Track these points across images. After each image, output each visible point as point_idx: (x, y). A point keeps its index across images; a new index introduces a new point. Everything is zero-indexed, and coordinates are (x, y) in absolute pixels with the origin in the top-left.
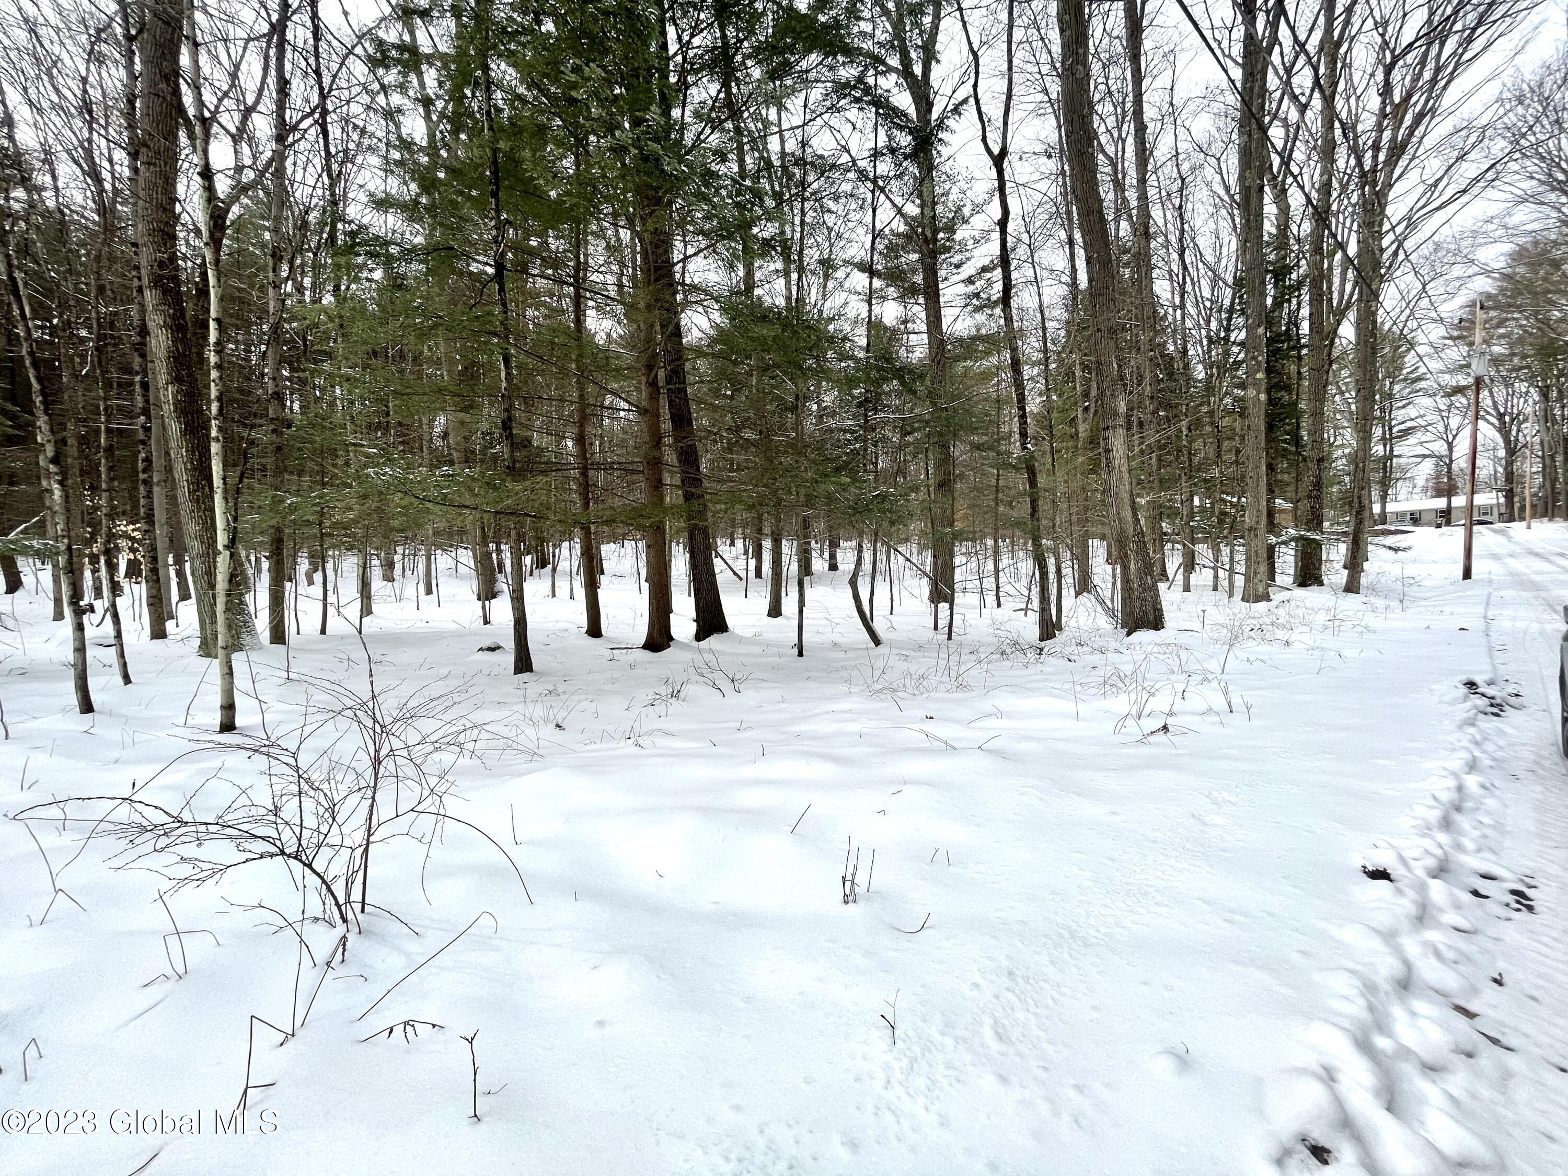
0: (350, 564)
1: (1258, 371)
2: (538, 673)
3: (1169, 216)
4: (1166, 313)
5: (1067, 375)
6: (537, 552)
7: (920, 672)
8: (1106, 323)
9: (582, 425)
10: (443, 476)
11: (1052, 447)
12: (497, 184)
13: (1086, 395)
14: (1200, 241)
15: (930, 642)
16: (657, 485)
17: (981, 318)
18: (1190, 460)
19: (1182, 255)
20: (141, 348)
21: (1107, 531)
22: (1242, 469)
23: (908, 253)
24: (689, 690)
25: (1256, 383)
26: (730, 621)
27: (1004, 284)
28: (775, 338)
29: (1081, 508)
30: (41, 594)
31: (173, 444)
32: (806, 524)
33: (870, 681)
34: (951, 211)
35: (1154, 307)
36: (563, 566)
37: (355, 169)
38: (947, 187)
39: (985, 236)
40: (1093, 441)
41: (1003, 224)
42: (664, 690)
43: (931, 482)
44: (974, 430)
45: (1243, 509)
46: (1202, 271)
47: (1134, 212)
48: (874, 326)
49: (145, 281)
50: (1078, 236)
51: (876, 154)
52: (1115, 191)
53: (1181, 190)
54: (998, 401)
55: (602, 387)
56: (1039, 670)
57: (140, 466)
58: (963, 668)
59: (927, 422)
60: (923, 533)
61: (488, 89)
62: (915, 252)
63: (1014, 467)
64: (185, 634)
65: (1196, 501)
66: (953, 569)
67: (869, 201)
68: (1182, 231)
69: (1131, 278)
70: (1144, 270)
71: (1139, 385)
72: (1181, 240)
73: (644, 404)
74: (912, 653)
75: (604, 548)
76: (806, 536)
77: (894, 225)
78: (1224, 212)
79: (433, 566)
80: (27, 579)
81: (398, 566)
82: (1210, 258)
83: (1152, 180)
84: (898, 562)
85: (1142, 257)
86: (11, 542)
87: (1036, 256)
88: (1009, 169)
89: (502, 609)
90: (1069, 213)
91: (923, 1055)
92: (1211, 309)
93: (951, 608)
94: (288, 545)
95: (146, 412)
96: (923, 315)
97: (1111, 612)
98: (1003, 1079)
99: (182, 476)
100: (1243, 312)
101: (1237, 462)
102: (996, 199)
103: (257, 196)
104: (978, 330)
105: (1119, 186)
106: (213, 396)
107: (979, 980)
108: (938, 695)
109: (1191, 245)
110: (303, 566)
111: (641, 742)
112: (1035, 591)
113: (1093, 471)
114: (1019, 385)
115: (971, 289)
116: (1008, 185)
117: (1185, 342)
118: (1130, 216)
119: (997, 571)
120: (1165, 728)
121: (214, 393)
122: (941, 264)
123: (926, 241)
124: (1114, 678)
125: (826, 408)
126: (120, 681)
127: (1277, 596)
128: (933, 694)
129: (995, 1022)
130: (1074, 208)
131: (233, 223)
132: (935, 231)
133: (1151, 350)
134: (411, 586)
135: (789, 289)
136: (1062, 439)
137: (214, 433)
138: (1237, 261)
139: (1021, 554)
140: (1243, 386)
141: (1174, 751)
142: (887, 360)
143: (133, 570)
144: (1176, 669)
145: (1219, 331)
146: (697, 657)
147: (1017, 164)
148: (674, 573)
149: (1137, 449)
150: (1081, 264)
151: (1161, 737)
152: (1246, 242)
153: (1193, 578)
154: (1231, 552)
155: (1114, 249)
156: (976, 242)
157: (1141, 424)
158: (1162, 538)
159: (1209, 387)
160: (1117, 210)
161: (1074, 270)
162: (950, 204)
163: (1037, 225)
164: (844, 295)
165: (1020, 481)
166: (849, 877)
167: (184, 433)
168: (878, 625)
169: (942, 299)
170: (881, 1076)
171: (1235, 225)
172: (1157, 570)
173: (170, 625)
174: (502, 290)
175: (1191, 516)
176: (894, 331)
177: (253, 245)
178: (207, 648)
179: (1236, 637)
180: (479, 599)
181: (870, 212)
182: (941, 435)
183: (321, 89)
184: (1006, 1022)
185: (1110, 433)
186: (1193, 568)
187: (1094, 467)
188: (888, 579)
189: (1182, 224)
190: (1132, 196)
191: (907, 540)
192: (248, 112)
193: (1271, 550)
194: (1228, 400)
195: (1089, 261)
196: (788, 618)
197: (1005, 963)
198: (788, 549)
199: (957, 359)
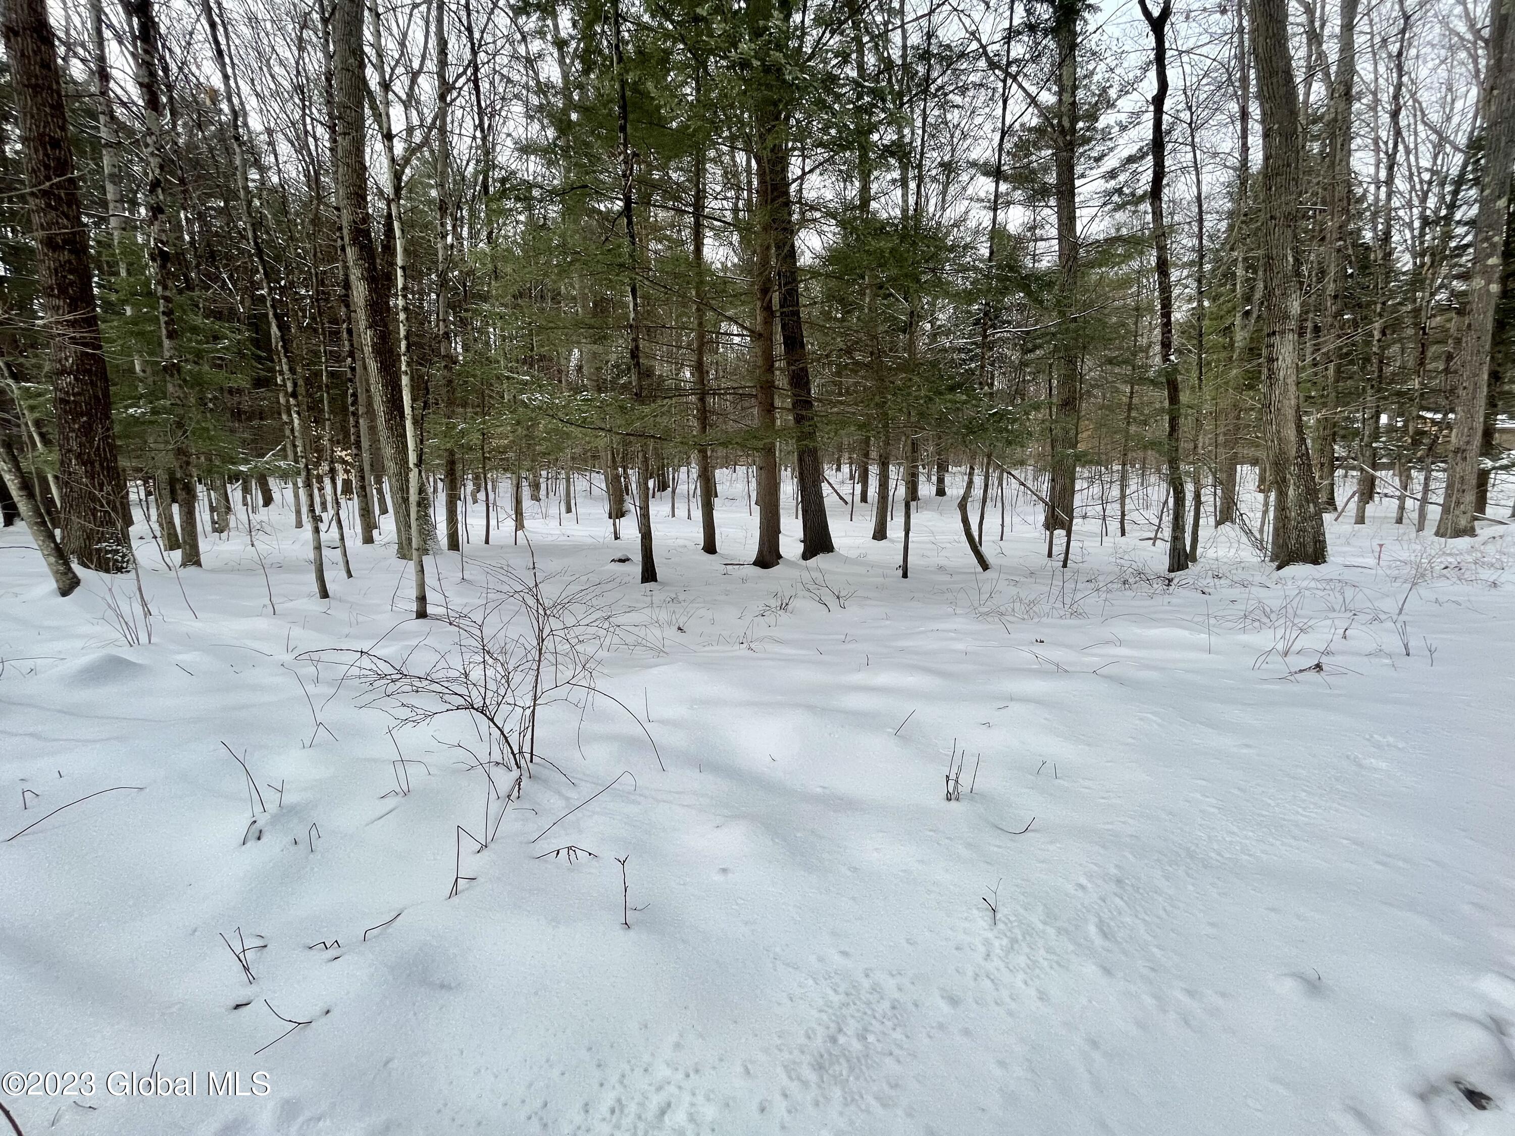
0: (505, 486)
1: (1490, 256)
2: (664, 584)
3: (1382, 69)
4: (1366, 191)
5: (1224, 275)
6: (658, 476)
7: (1032, 597)
8: (1284, 207)
9: (700, 353)
10: (582, 401)
11: (1200, 358)
12: (625, 118)
13: (1248, 299)
14: (1424, 96)
15: (1043, 568)
16: (769, 409)
17: (1120, 216)
18: (1381, 370)
19: (1395, 115)
20: (346, 300)
21: (1261, 454)
22: (1453, 380)
23: (1040, 149)
24: (795, 604)
25: (1486, 272)
26: (836, 541)
27: (1155, 172)
28: (893, 251)
29: (1231, 427)
30: (286, 507)
31: (372, 381)
32: (915, 447)
33: (976, 604)
34: (1094, 94)
35: (1349, 185)
36: (682, 488)
37: (501, 121)
38: (1091, 67)
39: (1136, 116)
40: (1252, 351)
41: (1158, 101)
42: (774, 603)
43: (1055, 400)
44: (1107, 342)
45: (1449, 427)
46: (1423, 135)
47: (1333, 69)
48: (997, 234)
49: (347, 239)
50: (1255, 109)
51: (1011, 35)
52: (1309, 45)
53: (1403, 31)
54: (1137, 309)
55: (720, 314)
56: (1165, 603)
57: (350, 400)
58: (1079, 595)
59: (1054, 334)
60: (1040, 456)
61: (616, 22)
62: (1048, 147)
63: (1152, 381)
64: (386, 540)
65: (1384, 419)
66: (1073, 492)
67: (1001, 90)
68: (1399, 86)
69: (1321, 152)
70: (1339, 141)
71: (1319, 281)
72: (1396, 97)
73: (758, 328)
74: (1023, 579)
75: (718, 472)
76: (914, 460)
77: (1026, 118)
78: (1463, 55)
79: (572, 488)
80: (276, 496)
81: (543, 486)
82: (1434, 117)
83: (1362, 24)
84: (1011, 487)
85: (1339, 124)
86: (266, 463)
87: (1197, 135)
88: (1170, 33)
89: (630, 528)
90: (1244, 80)
91: (1024, 938)
92: (1430, 183)
93: (1069, 535)
94: (459, 466)
95: (351, 354)
96: (1054, 219)
97: (1260, 545)
98: (1107, 971)
99: (380, 408)
100: (1476, 182)
101: (1447, 371)
102: (1152, 74)
103: (424, 156)
104: (1118, 230)
105: (1314, 38)
106: (402, 335)
107: (1083, 881)
108: (1050, 620)
109: (1410, 103)
110: (470, 486)
111: (753, 646)
112: (1168, 519)
113: (1251, 387)
114: (1165, 289)
115: (1112, 183)
116: (1169, 54)
117: (1389, 227)
118: (1327, 75)
119: (1123, 497)
120: (1318, 667)
121: (402, 333)
122: (1079, 158)
123: (1063, 132)
124: (1257, 612)
125: (940, 327)
126: (345, 575)
127: (1484, 531)
128: (1044, 620)
129: (1101, 921)
130: (1252, 71)
131: (407, 183)
132: (1074, 120)
133: (1340, 239)
134: (555, 507)
135: (905, 201)
136: (1214, 348)
137: (403, 368)
138: (1475, 118)
139: (1153, 479)
140: (1465, 276)
141: (1329, 691)
142: (1012, 269)
143: (347, 488)
144: (1337, 607)
145: (1438, 209)
146: (806, 575)
147: (1182, 27)
148: (782, 496)
149: (1309, 359)
150: (1256, 142)
151: (1312, 676)
152: (1492, 89)
153: (1370, 509)
154: (1427, 479)
155: (1302, 119)
156: (1123, 128)
157: (1317, 329)
158: (1332, 463)
159: (1417, 279)
160: (1309, 68)
161: (1245, 148)
162: (1093, 87)
163: (1201, 98)
164: (966, 203)
165: (1160, 397)
166: (953, 776)
167: (380, 370)
168: (986, 550)
169: (1077, 200)
170: (982, 949)
171: (1478, 71)
172: (1323, 497)
173: (375, 533)
174: (630, 223)
175: (1376, 436)
176: (1019, 240)
177: (422, 202)
178: (404, 553)
179: (1423, 575)
180: (610, 517)
181: (1001, 103)
182: (1067, 348)
183: (473, 44)
184: (1112, 924)
185: (1277, 339)
186: (1371, 497)
187: (1251, 381)
188: (999, 504)
189: (1400, 76)
190: (1332, 50)
191: (1022, 463)
192: (415, 76)
193: (1483, 477)
194: (1442, 296)
195: (1266, 135)
196: (893, 541)
197: (1113, 871)
198: (895, 473)
199: (1092, 265)
